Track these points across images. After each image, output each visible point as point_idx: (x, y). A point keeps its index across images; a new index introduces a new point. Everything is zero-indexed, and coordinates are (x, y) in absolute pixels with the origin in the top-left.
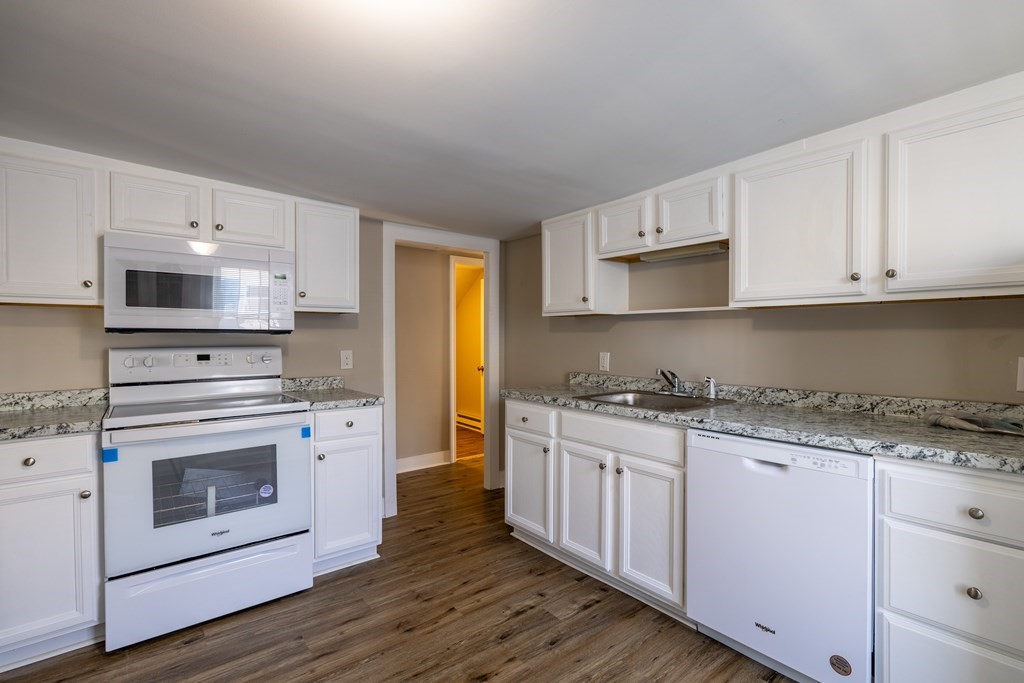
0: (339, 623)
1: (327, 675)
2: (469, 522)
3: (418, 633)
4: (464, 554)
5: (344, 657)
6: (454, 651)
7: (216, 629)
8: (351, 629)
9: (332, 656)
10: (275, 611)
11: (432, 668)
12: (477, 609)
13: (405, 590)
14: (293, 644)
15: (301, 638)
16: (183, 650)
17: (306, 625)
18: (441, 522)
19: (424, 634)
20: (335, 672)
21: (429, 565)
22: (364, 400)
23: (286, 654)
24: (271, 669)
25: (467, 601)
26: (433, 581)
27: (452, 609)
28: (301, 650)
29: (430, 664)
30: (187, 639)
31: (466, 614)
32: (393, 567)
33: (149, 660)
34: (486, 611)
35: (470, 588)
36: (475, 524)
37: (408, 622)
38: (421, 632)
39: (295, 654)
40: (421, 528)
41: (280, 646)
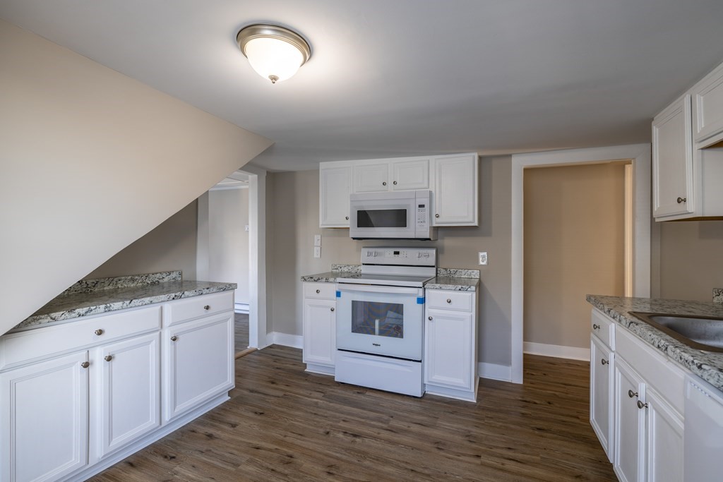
0: (415, 421)
1: (381, 439)
2: (575, 414)
3: (442, 453)
4: (537, 432)
5: (395, 437)
6: (447, 476)
7: (371, 394)
8: (415, 428)
9: (393, 433)
10: (398, 400)
11: (423, 474)
12: (495, 468)
13: (466, 428)
14: (386, 417)
15: (392, 417)
16: (354, 395)
17: (401, 413)
18: (549, 403)
19: (443, 456)
20: (385, 440)
21: (501, 424)
22: (460, 287)
23: (379, 420)
24: (368, 422)
25: (496, 459)
26: (490, 434)
27: (478, 456)
28: (386, 422)
29: (426, 472)
30: (359, 391)
31: (483, 464)
32: (477, 412)
33: (343, 392)
34: (500, 473)
35: (510, 454)
36: (578, 418)
37: (444, 444)
38: (444, 454)
39: (382, 422)
40: (528, 399)
41: (381, 415)
